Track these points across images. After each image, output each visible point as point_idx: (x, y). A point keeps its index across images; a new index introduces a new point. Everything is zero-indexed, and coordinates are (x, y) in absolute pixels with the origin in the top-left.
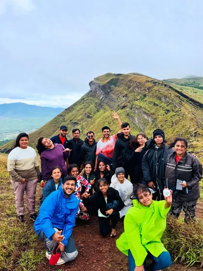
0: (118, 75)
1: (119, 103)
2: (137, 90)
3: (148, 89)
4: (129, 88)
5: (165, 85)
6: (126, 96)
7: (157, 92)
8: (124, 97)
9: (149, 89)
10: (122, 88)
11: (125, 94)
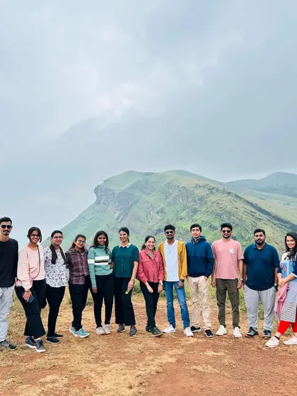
0: (147, 174)
1: (150, 225)
2: (181, 200)
3: (199, 199)
4: (167, 197)
5: (229, 193)
6: (161, 211)
7: (215, 205)
8: (158, 213)
9: (201, 199)
10: (154, 198)
11: (159, 208)
